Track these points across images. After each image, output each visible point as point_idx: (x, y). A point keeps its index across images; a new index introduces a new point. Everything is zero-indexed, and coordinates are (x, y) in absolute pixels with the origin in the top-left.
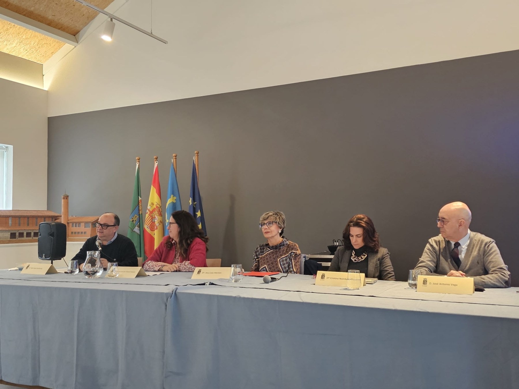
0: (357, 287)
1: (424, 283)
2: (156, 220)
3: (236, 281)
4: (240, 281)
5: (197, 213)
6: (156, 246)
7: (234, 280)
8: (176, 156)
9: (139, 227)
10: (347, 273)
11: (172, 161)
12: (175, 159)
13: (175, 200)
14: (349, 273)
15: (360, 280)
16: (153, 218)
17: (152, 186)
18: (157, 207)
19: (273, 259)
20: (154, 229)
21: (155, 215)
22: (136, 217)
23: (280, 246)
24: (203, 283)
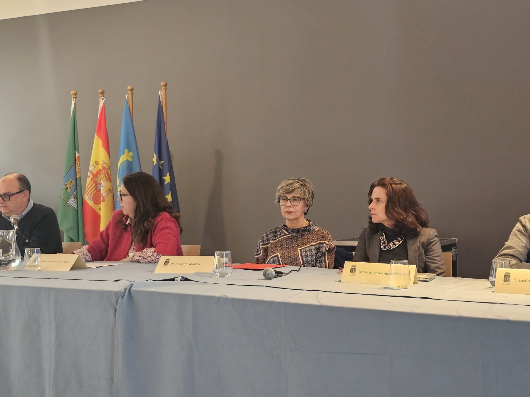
0: (404, 285)
1: (505, 279)
2: (102, 188)
3: (221, 276)
4: (228, 276)
5: (164, 178)
6: (103, 227)
7: (218, 275)
8: (132, 90)
9: (76, 197)
10: (390, 264)
11: (127, 97)
12: (131, 94)
13: (131, 157)
14: (392, 265)
15: (410, 274)
16: (97, 185)
17: (96, 136)
18: (104, 168)
20: (99, 202)
21: (100, 180)
22: (71, 183)
23: (304, 231)
24: (172, 277)
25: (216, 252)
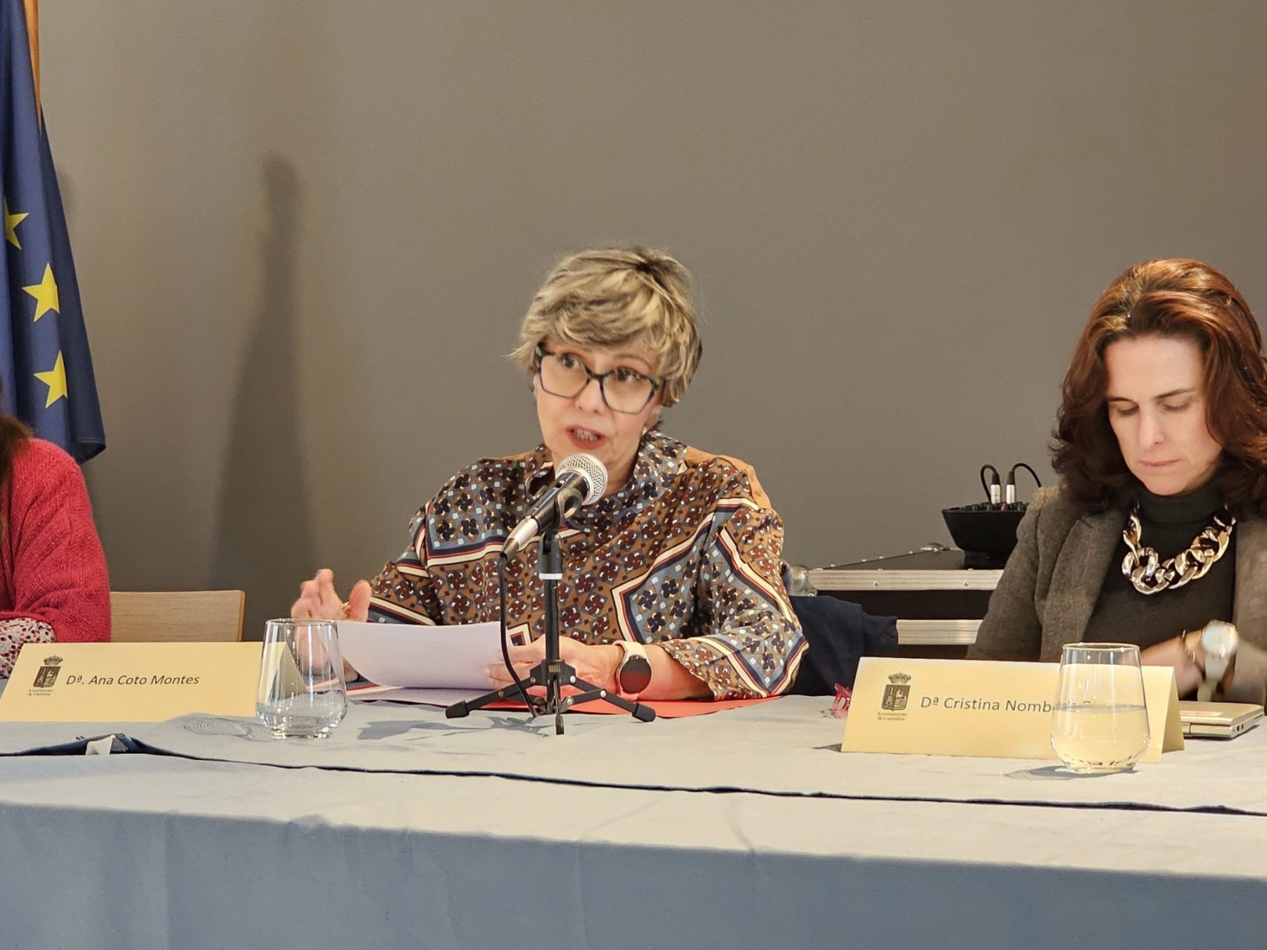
3: (300, 732)
4: (325, 730)
5: (30, 290)
7: (282, 727)
10: (1057, 665)
14: (1066, 667)
15: (1146, 708)
19: (578, 587)
23: (629, 505)
24: (74, 740)
25: (269, 623)
